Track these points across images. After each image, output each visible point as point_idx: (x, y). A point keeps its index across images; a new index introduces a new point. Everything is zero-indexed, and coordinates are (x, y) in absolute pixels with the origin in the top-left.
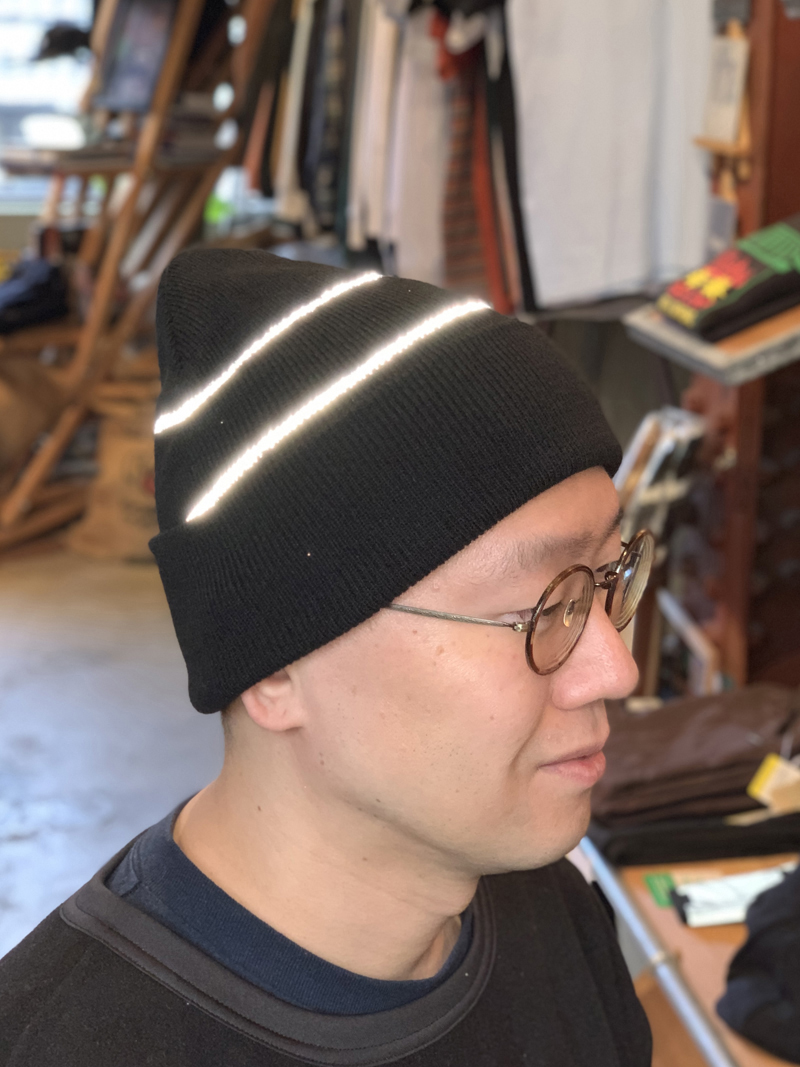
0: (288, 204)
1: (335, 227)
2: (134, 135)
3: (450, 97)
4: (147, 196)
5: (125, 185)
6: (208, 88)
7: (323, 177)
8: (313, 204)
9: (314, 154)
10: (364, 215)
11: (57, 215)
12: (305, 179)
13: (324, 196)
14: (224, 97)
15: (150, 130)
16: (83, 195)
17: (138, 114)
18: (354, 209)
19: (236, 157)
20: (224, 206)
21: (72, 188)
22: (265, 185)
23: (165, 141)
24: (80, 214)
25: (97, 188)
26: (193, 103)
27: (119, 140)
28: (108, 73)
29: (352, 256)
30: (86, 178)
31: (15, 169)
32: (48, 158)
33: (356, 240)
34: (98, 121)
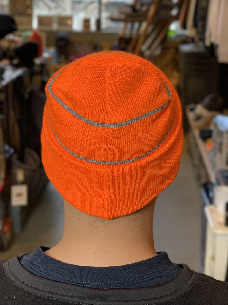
0: (190, 32)
1: (202, 39)
2: (148, 11)
4: (150, 29)
5: (144, 25)
7: (200, 24)
8: (198, 33)
9: (198, 17)
10: (210, 36)
11: (125, 33)
12: (195, 24)
13: (200, 29)
15: (152, 10)
16: (132, 28)
17: (149, 5)
18: (207, 34)
19: (176, 18)
20: (173, 32)
21: (129, 26)
22: (184, 26)
23: (157, 13)
24: (131, 33)
25: (136, 25)
26: (166, 2)
27: (144, 12)
29: (206, 48)
30: (133, 23)
31: (113, 19)
32: (122, 17)
33: (208, 43)
34: (138, 7)
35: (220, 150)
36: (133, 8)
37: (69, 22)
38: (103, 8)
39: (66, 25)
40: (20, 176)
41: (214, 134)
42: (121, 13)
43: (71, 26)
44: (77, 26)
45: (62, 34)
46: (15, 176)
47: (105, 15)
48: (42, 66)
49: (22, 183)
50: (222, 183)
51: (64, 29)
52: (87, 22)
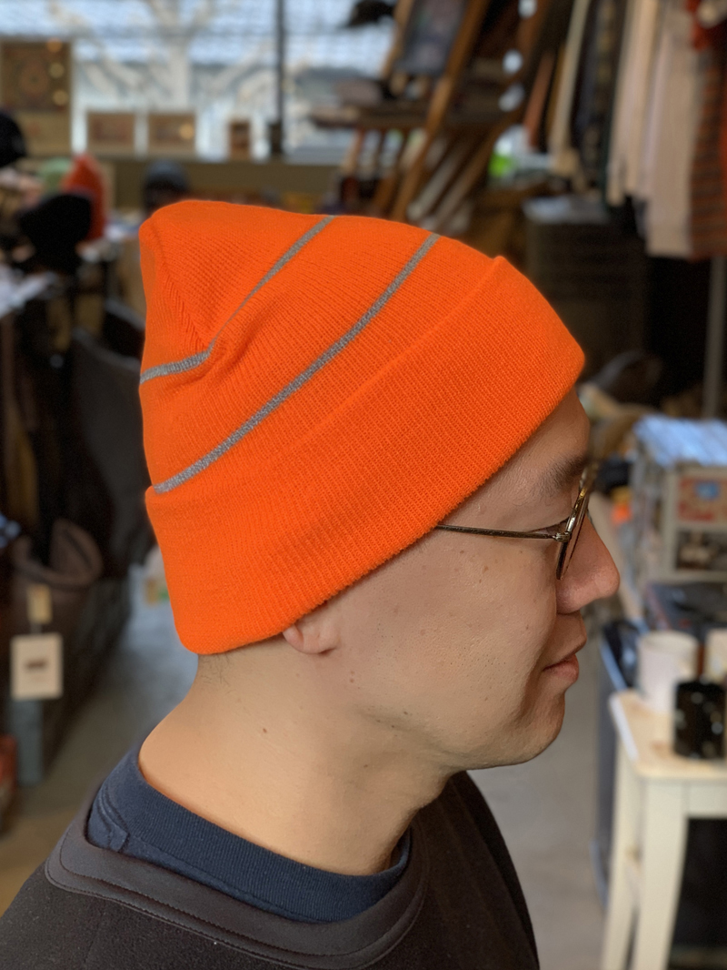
0: (559, 161)
1: (598, 182)
2: (428, 96)
4: (437, 151)
5: (418, 141)
6: (497, 55)
7: (591, 137)
8: (583, 162)
9: (584, 118)
10: (623, 173)
11: (357, 165)
12: (575, 140)
13: (591, 154)
14: (513, 62)
15: (442, 92)
16: (381, 148)
17: (433, 77)
18: (614, 167)
19: (517, 117)
20: (507, 160)
21: (371, 142)
22: (541, 143)
23: (455, 102)
24: (377, 164)
25: (393, 141)
26: (484, 68)
27: (415, 101)
28: (408, 41)
29: (611, 210)
30: (383, 133)
31: (322, 123)
32: (350, 114)
33: (615, 195)
34: (398, 84)
35: (656, 524)
36: (383, 86)
37: (185, 131)
38: (290, 88)
39: (177, 140)
40: (39, 606)
41: (637, 476)
42: (346, 103)
43: (191, 142)
44: (210, 142)
46: (24, 606)
47: (295, 109)
48: (105, 266)
49: (46, 629)
50: (663, 623)
51: (169, 152)
52: (239, 131)
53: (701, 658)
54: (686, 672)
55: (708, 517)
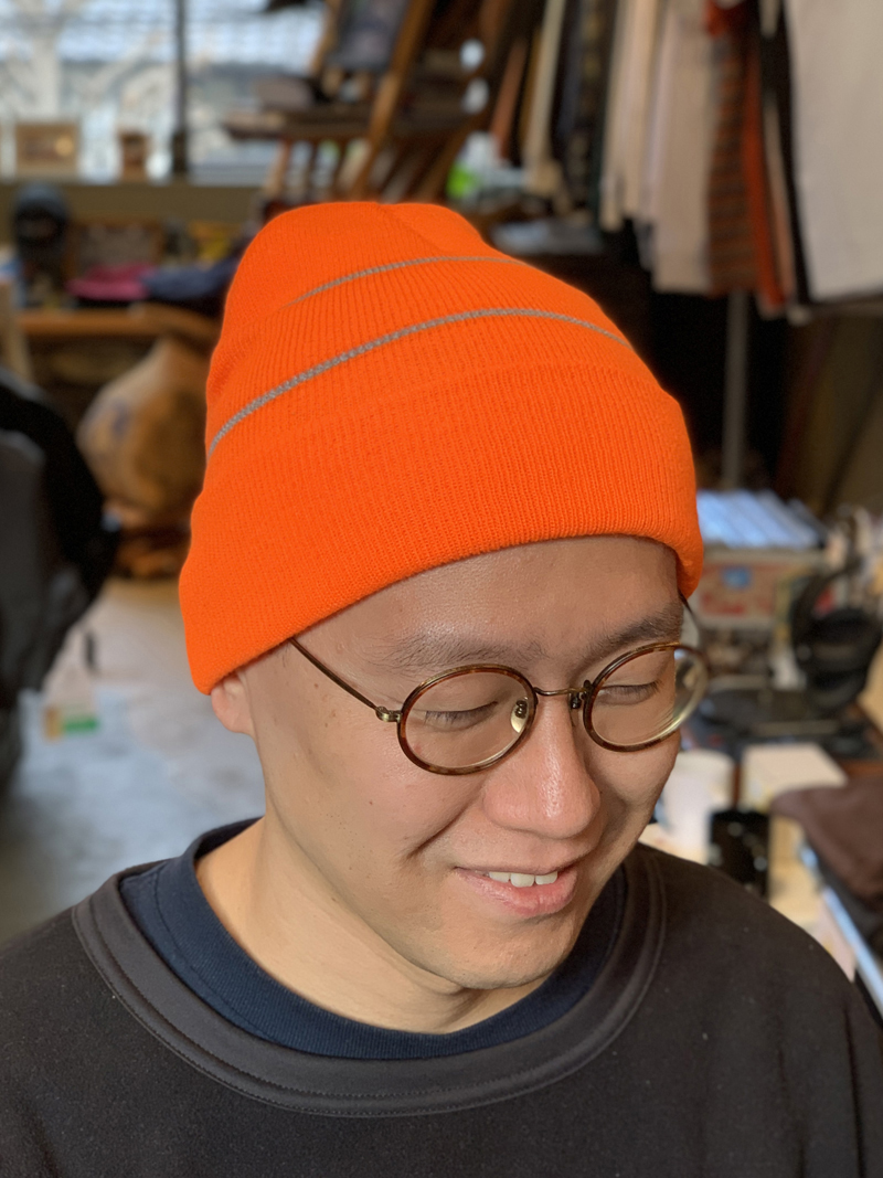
0: (538, 177)
1: (589, 202)
2: (370, 97)
3: (717, 57)
4: (383, 166)
5: (359, 153)
6: (454, 45)
7: (577, 146)
8: (566, 177)
9: (567, 121)
10: (621, 189)
11: (284, 186)
12: (557, 149)
13: (578, 168)
14: (472, 54)
15: (388, 92)
16: (312, 164)
17: (375, 74)
18: (609, 184)
19: (483, 123)
20: (471, 176)
21: (301, 155)
22: (513, 154)
23: (405, 104)
24: (309, 184)
25: (328, 155)
26: (438, 62)
27: (354, 104)
28: (343, 27)
29: (606, 236)
30: (315, 145)
31: (239, 134)
32: (273, 122)
33: (611, 218)
34: (331, 82)
36: (314, 85)
37: (63, 146)
39: (52, 156)
42: (268, 108)
43: (72, 159)
44: (96, 162)
45: (35, 193)
47: (204, 115)
51: (43, 171)
52: (133, 144)
53: (737, 782)
54: (720, 800)
55: (737, 610)
